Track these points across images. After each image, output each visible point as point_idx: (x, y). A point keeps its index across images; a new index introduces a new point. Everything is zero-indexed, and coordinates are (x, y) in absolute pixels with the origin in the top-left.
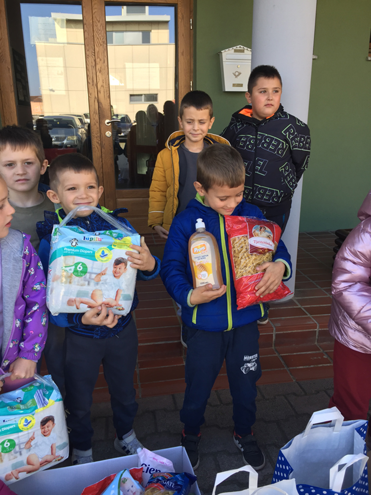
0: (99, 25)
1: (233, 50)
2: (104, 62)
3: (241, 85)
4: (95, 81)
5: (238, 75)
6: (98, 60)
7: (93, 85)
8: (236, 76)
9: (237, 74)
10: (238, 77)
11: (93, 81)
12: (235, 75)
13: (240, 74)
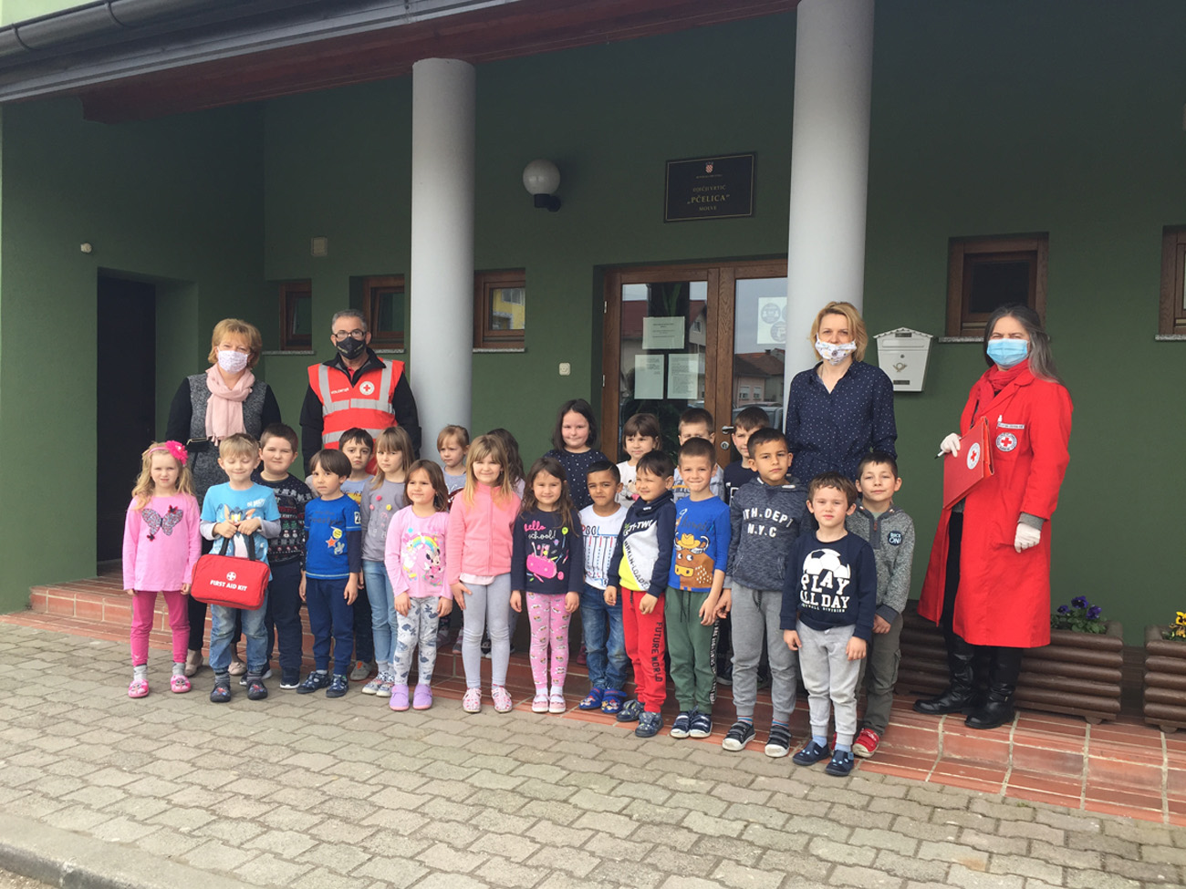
0: (726, 307)
1: (894, 335)
2: (728, 352)
3: (907, 382)
4: (714, 375)
5: (901, 369)
6: (720, 351)
7: (711, 381)
8: (899, 370)
9: (900, 366)
10: (902, 371)
11: (712, 377)
12: (897, 368)
13: (905, 366)
